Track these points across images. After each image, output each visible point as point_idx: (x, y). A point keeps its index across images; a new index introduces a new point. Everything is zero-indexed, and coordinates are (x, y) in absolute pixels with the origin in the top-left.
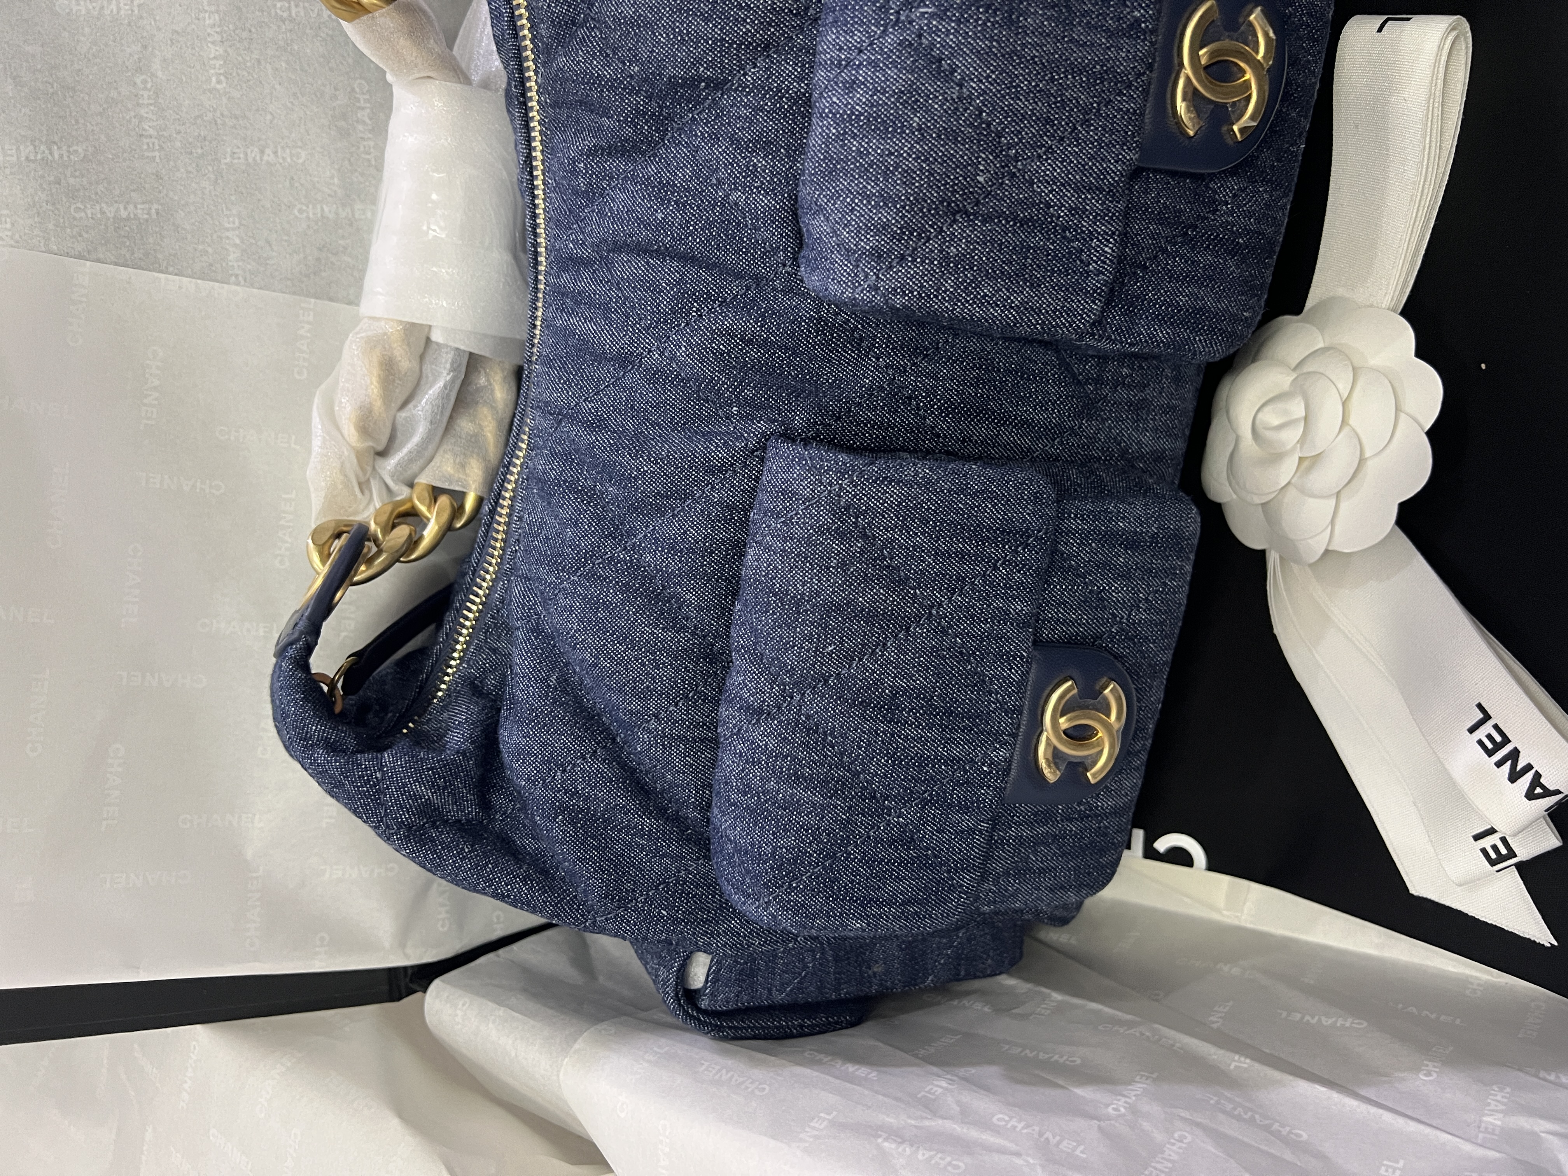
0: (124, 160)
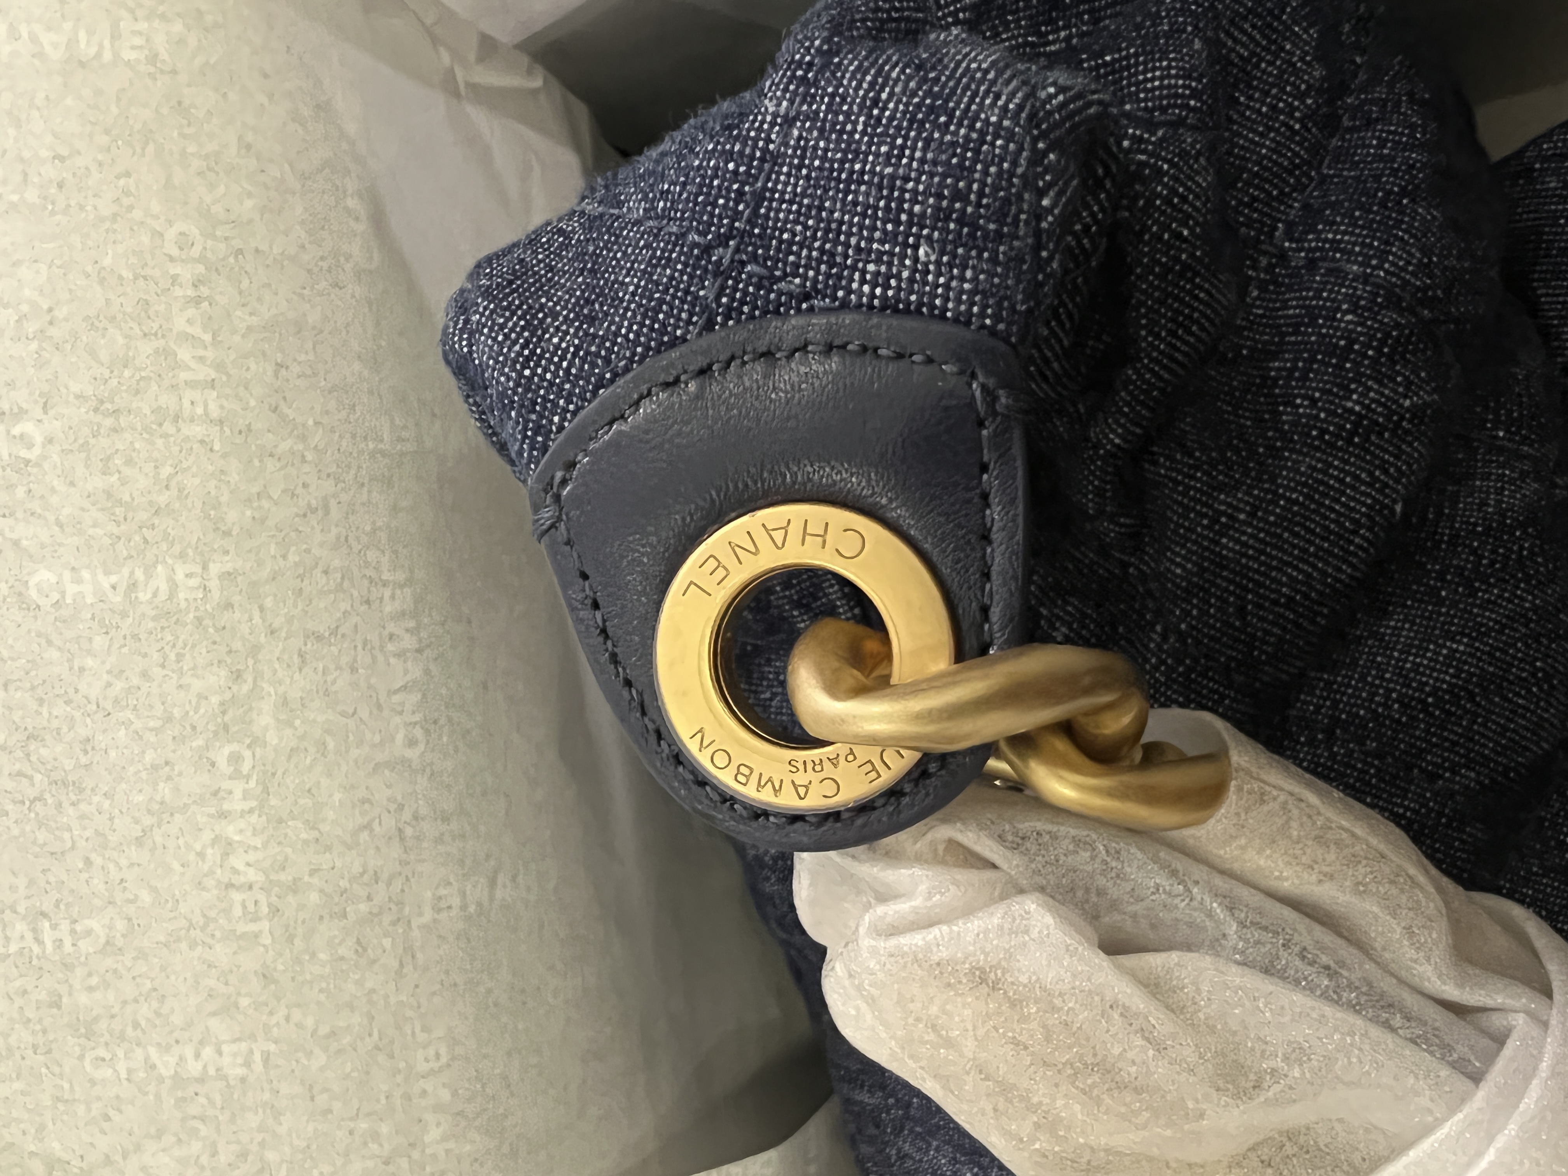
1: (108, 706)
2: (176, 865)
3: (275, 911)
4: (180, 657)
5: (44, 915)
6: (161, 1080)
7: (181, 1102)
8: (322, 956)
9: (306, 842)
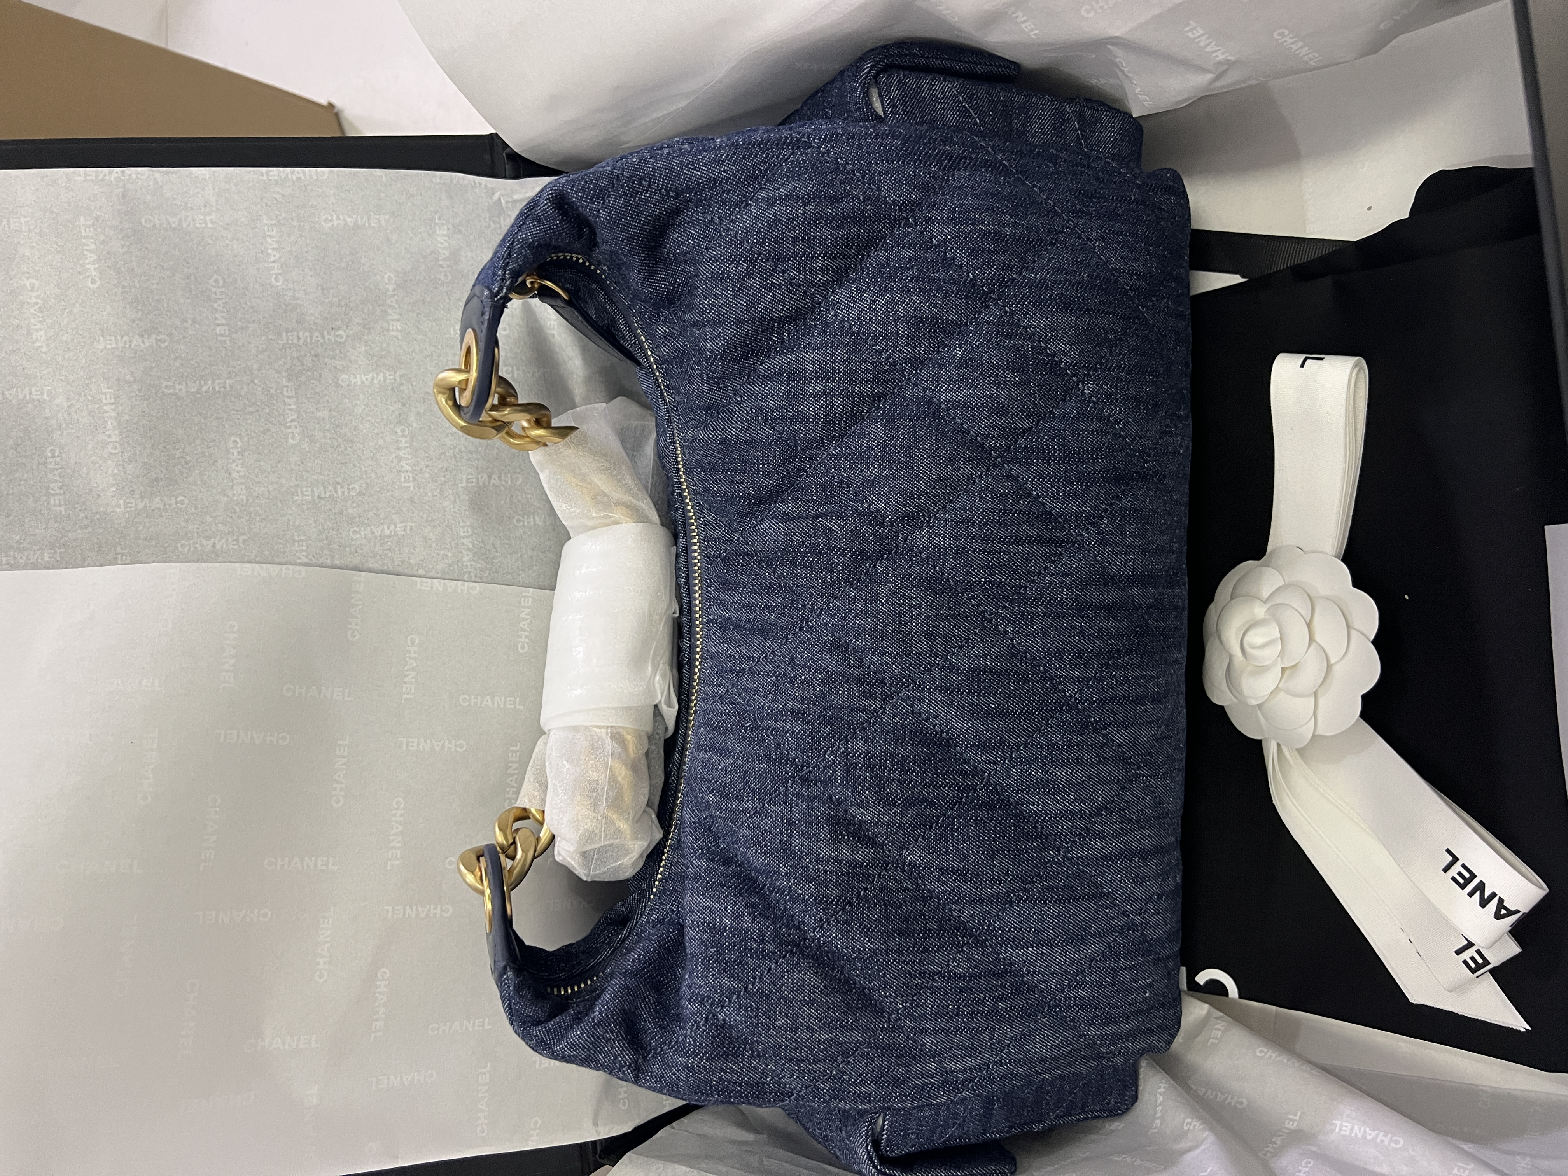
0: (388, 491)
1: (363, 416)
2: (383, 465)
3: (415, 479)
4: (387, 400)
5: (339, 483)
6: (376, 537)
7: (382, 545)
8: (430, 494)
9: (424, 457)
